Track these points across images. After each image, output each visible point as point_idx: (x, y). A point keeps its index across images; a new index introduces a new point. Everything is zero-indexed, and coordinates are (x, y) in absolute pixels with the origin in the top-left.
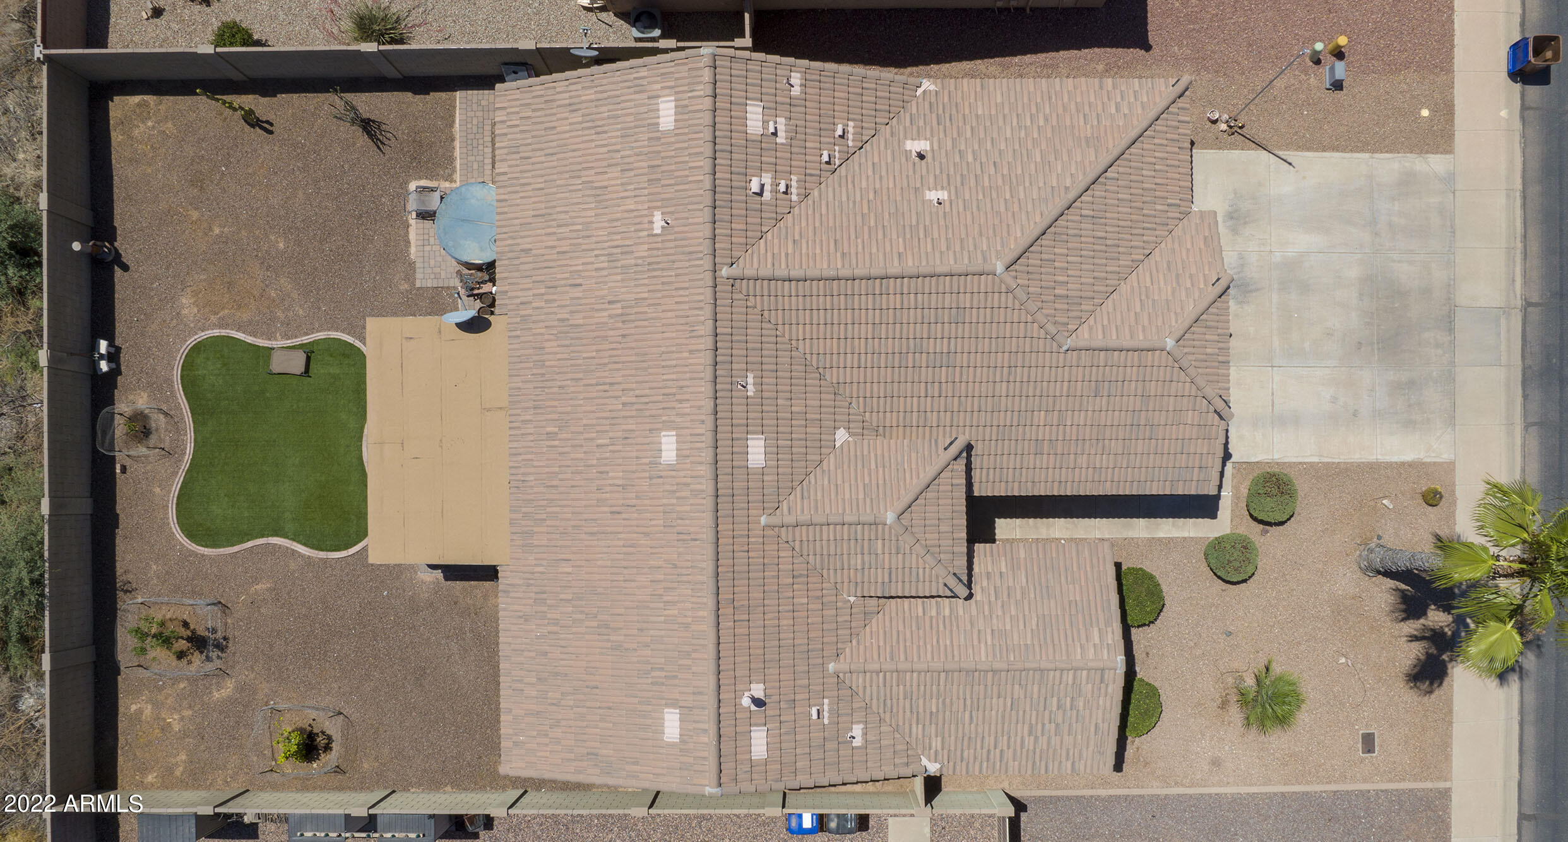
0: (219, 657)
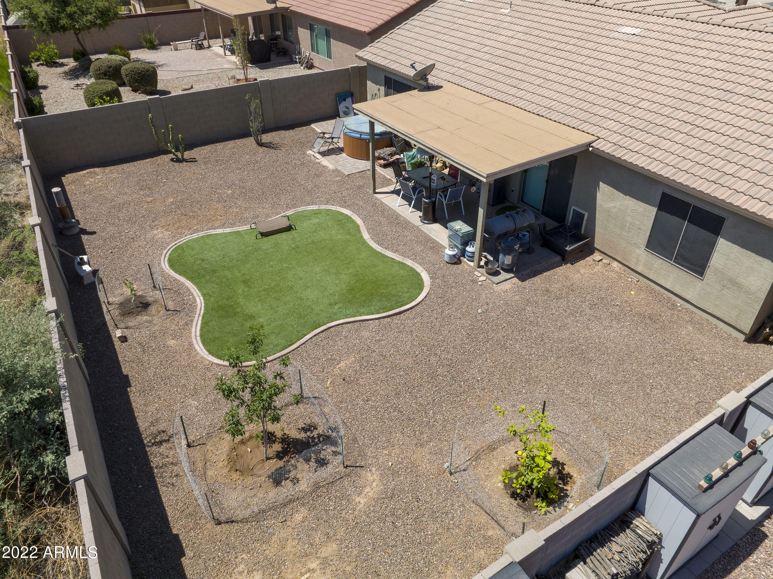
0: (335, 453)
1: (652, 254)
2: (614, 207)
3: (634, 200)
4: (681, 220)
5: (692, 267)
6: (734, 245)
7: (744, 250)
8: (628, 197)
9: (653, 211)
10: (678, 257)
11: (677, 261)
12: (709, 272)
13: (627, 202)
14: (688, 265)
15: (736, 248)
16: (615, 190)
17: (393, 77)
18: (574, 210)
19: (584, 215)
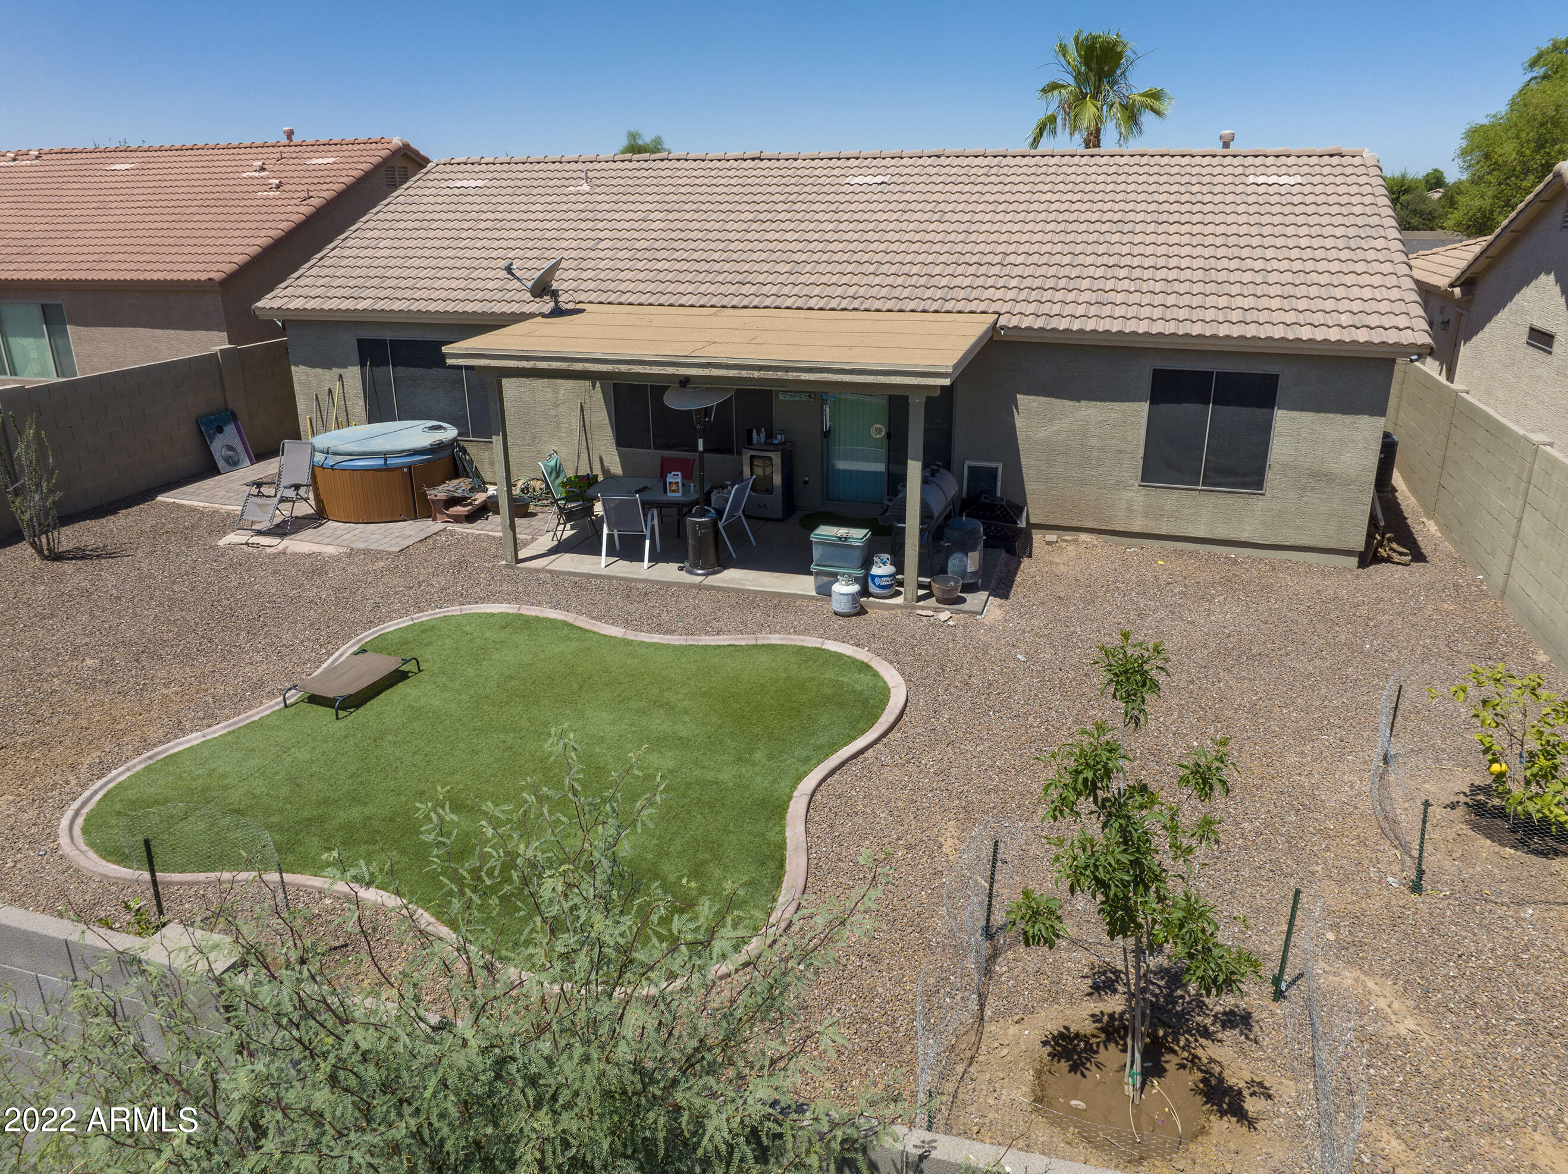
1: (1156, 487)
2: (1059, 431)
3: (1098, 403)
4: (1200, 406)
5: (1240, 480)
6: (1304, 414)
7: (1322, 414)
8: (1083, 403)
9: (1142, 409)
10: (1208, 473)
11: (1209, 481)
12: (1271, 477)
13: (1084, 413)
14: (1231, 480)
15: (1308, 417)
16: (1053, 400)
17: (388, 335)
18: (970, 467)
19: (997, 469)
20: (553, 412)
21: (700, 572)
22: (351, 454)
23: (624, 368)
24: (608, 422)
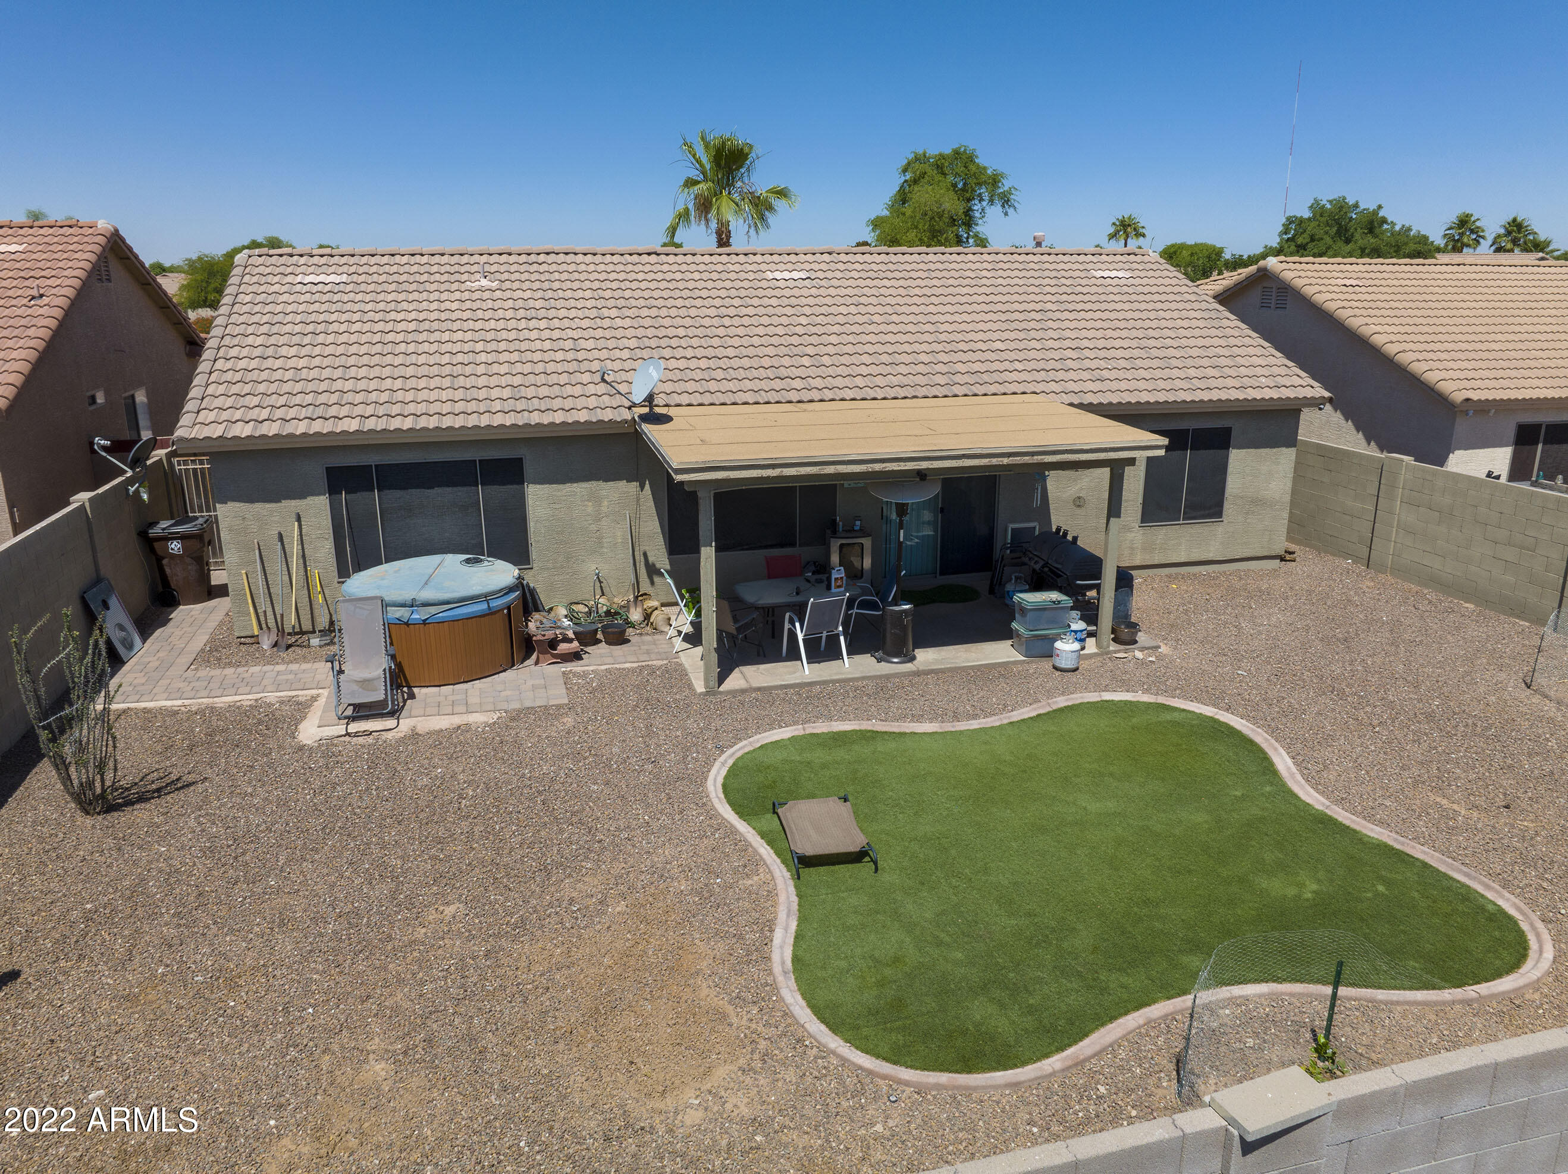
1: (1151, 526)
5: (1207, 512)
10: (1186, 510)
11: (1187, 516)
12: (1227, 507)
14: (1202, 513)
17: (373, 459)
18: (1012, 529)
19: (1034, 528)
20: (594, 527)
21: (896, 660)
22: (448, 603)
23: (877, 467)
24: (659, 531)
